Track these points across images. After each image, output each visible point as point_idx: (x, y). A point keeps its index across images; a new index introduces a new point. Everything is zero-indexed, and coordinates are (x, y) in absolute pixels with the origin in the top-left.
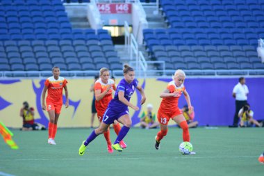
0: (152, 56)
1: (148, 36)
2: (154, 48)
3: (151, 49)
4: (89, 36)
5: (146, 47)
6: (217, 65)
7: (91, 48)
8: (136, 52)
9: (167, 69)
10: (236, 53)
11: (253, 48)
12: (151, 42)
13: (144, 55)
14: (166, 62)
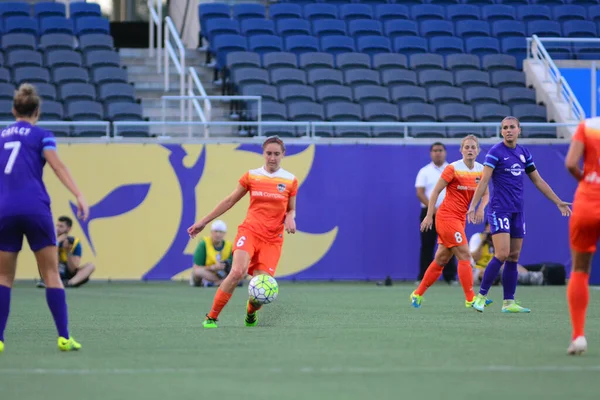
0: (223, 80)
1: (213, 24)
2: (231, 58)
3: (222, 61)
4: (47, 22)
5: (209, 55)
6: (408, 109)
7: (53, 57)
8: (180, 69)
9: (265, 117)
10: (462, 76)
11: (510, 60)
12: (221, 41)
13: (201, 77)
14: (265, 98)
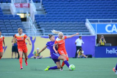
0: (38, 26)
1: (37, 18)
2: (40, 23)
3: (38, 23)
4: (11, 18)
5: (36, 22)
6: (67, 31)
7: (12, 23)
8: (32, 25)
9: (45, 32)
10: (76, 25)
11: (83, 23)
12: (38, 20)
13: (35, 26)
14: (45, 29)
